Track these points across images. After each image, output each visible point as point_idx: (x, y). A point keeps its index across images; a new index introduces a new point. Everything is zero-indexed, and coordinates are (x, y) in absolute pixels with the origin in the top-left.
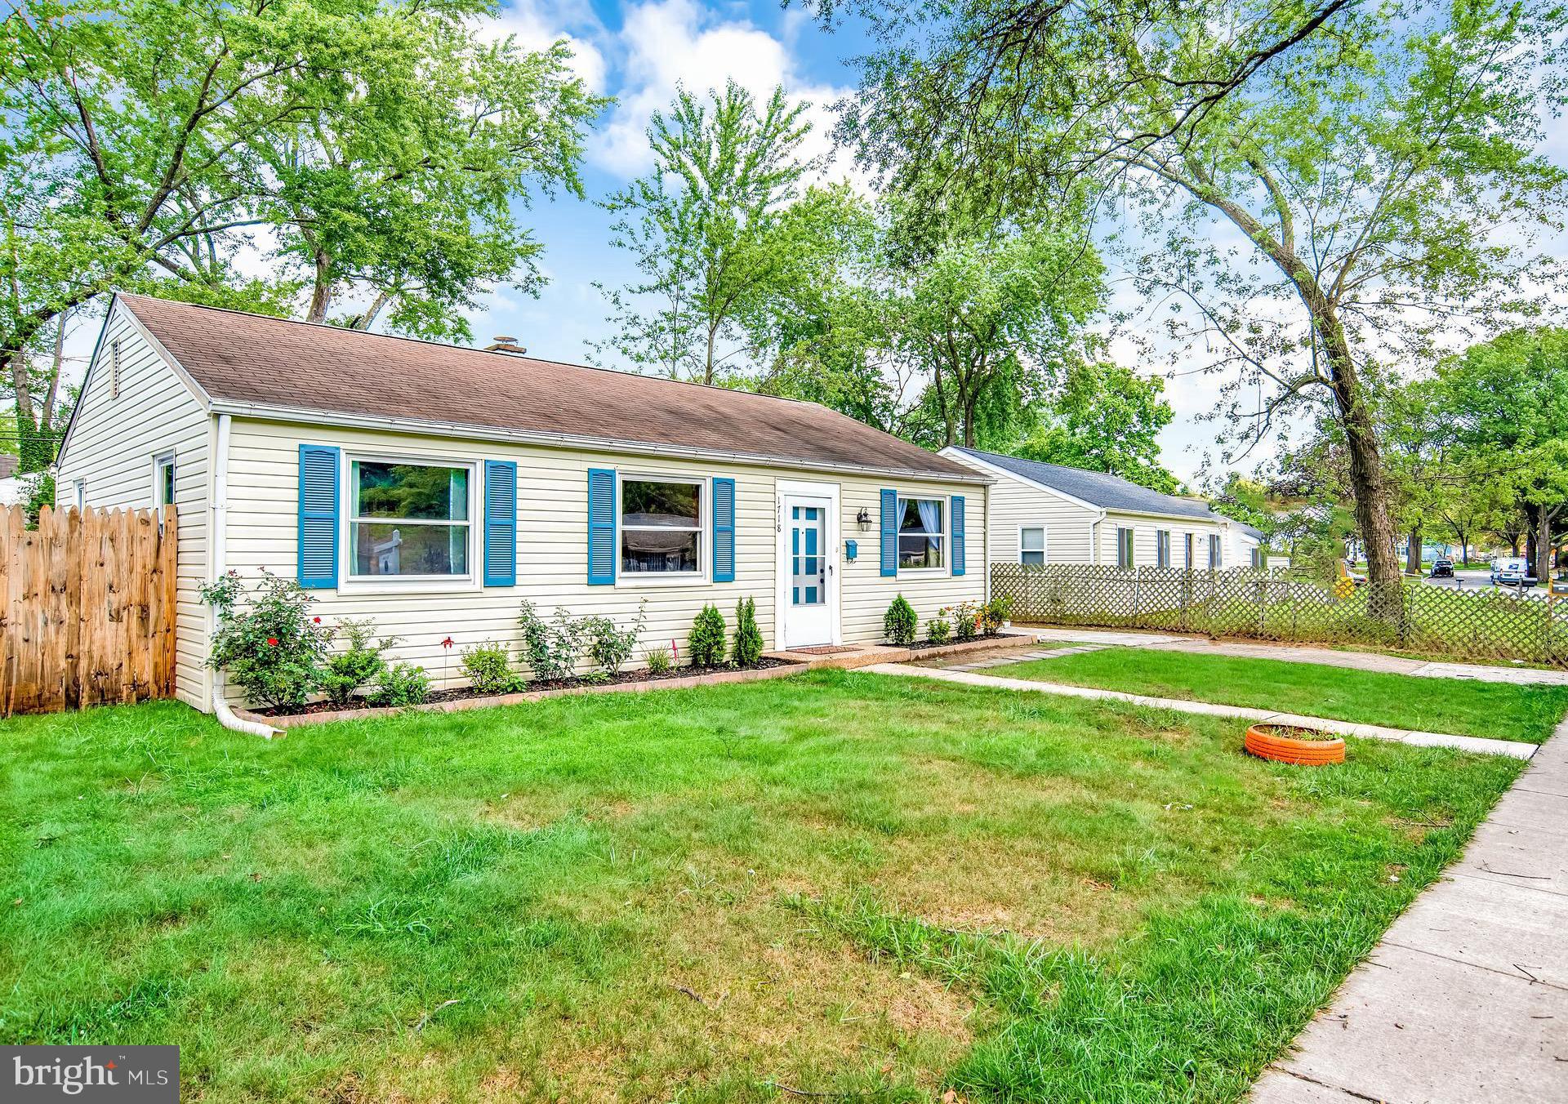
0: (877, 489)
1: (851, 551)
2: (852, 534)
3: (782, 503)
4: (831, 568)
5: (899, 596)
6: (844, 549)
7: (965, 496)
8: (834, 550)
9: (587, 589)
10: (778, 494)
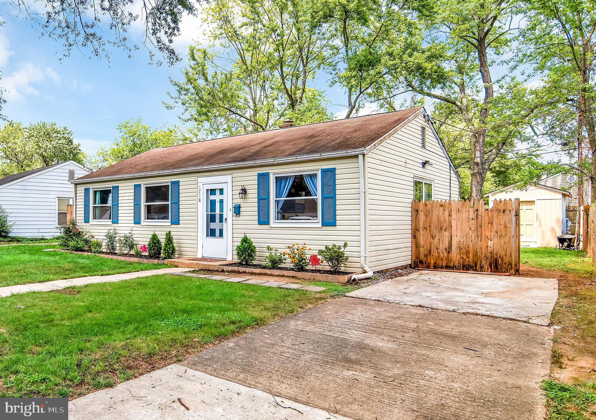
0: (256, 173)
1: (237, 210)
2: (238, 201)
3: (201, 189)
4: (226, 219)
5: (245, 236)
6: (234, 210)
7: (337, 167)
8: (229, 210)
9: (134, 225)
10: (199, 184)
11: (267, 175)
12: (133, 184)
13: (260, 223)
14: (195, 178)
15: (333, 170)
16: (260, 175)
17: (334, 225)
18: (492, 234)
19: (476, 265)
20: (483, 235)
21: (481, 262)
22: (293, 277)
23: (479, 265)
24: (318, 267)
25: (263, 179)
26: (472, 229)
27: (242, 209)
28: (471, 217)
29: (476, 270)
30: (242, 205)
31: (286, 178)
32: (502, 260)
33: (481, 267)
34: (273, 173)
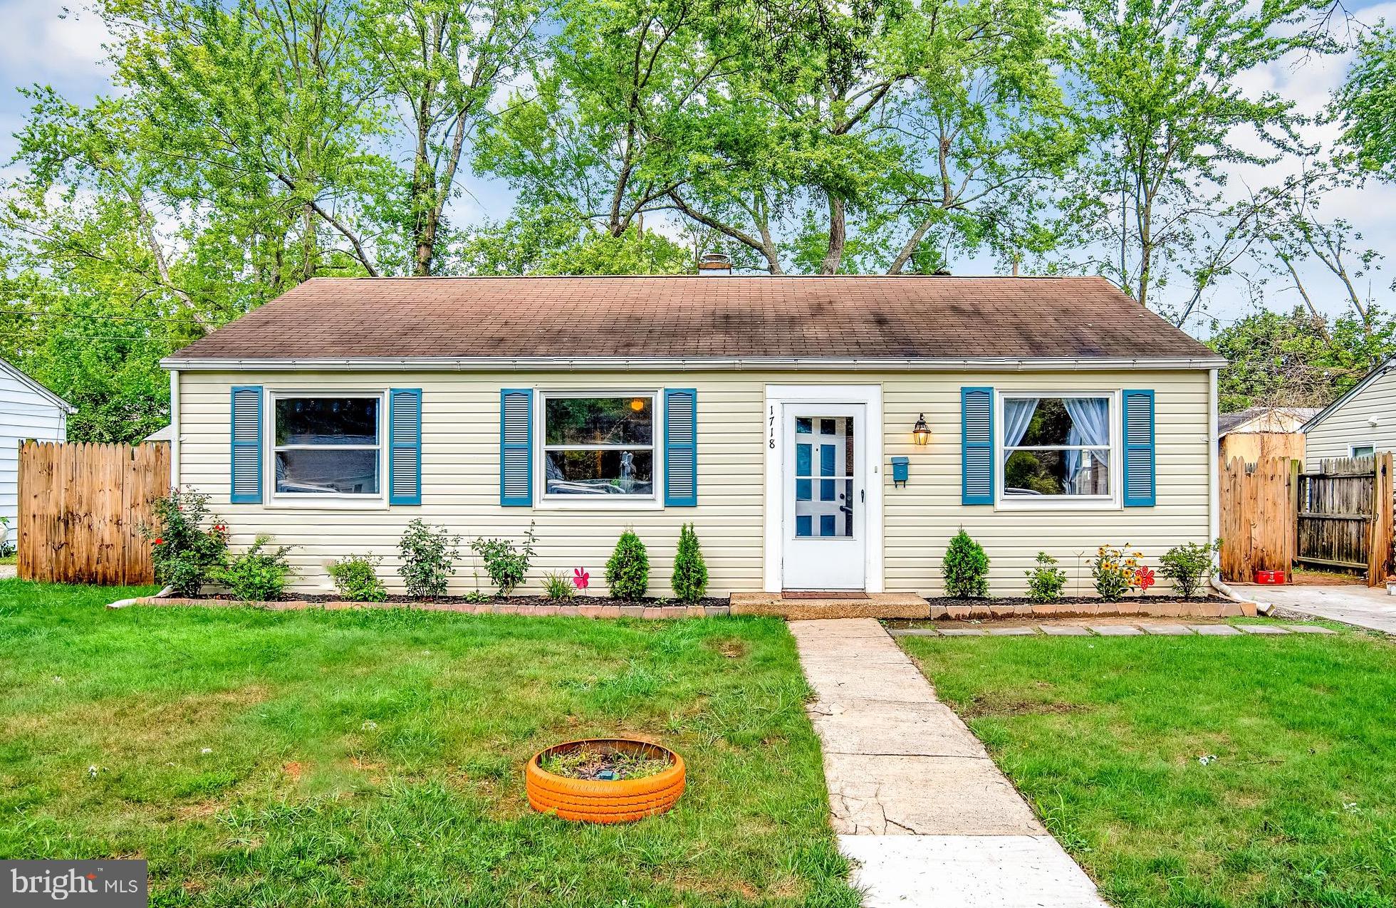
0: (957, 387)
1: (900, 471)
2: (905, 444)
3: (777, 414)
4: (862, 492)
5: (961, 532)
6: (890, 469)
7: (1157, 388)
8: (871, 469)
9: (499, 510)
10: (769, 403)
11: (987, 393)
12: (498, 387)
13: (967, 501)
14: (757, 386)
15: (1149, 395)
16: (967, 393)
17: (1151, 503)
18: (1256, 516)
19: (1232, 572)
20: (1243, 519)
21: (1240, 564)
22: (1138, 615)
23: (1236, 571)
24: (1150, 591)
25: (975, 401)
26: (1227, 508)
27: (911, 469)
28: (1225, 488)
29: (1232, 580)
30: (912, 459)
31: (1021, 403)
32: (1270, 559)
33: (1240, 574)
34: (1000, 390)
